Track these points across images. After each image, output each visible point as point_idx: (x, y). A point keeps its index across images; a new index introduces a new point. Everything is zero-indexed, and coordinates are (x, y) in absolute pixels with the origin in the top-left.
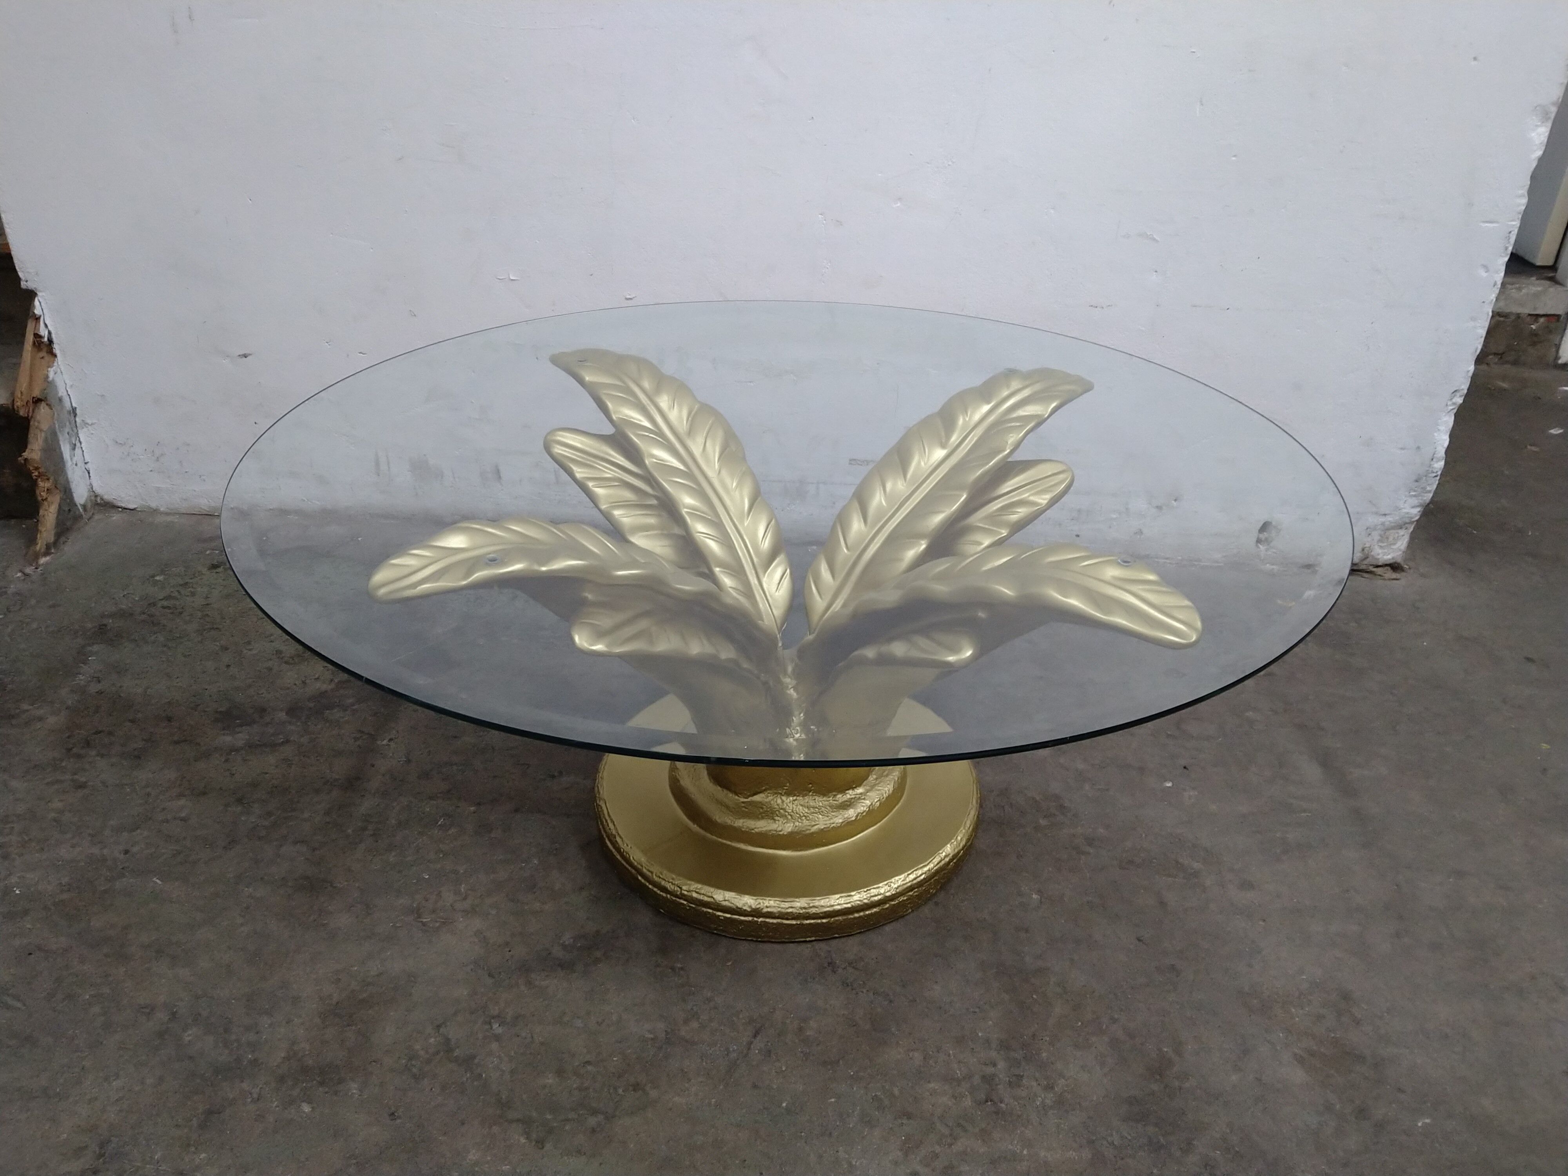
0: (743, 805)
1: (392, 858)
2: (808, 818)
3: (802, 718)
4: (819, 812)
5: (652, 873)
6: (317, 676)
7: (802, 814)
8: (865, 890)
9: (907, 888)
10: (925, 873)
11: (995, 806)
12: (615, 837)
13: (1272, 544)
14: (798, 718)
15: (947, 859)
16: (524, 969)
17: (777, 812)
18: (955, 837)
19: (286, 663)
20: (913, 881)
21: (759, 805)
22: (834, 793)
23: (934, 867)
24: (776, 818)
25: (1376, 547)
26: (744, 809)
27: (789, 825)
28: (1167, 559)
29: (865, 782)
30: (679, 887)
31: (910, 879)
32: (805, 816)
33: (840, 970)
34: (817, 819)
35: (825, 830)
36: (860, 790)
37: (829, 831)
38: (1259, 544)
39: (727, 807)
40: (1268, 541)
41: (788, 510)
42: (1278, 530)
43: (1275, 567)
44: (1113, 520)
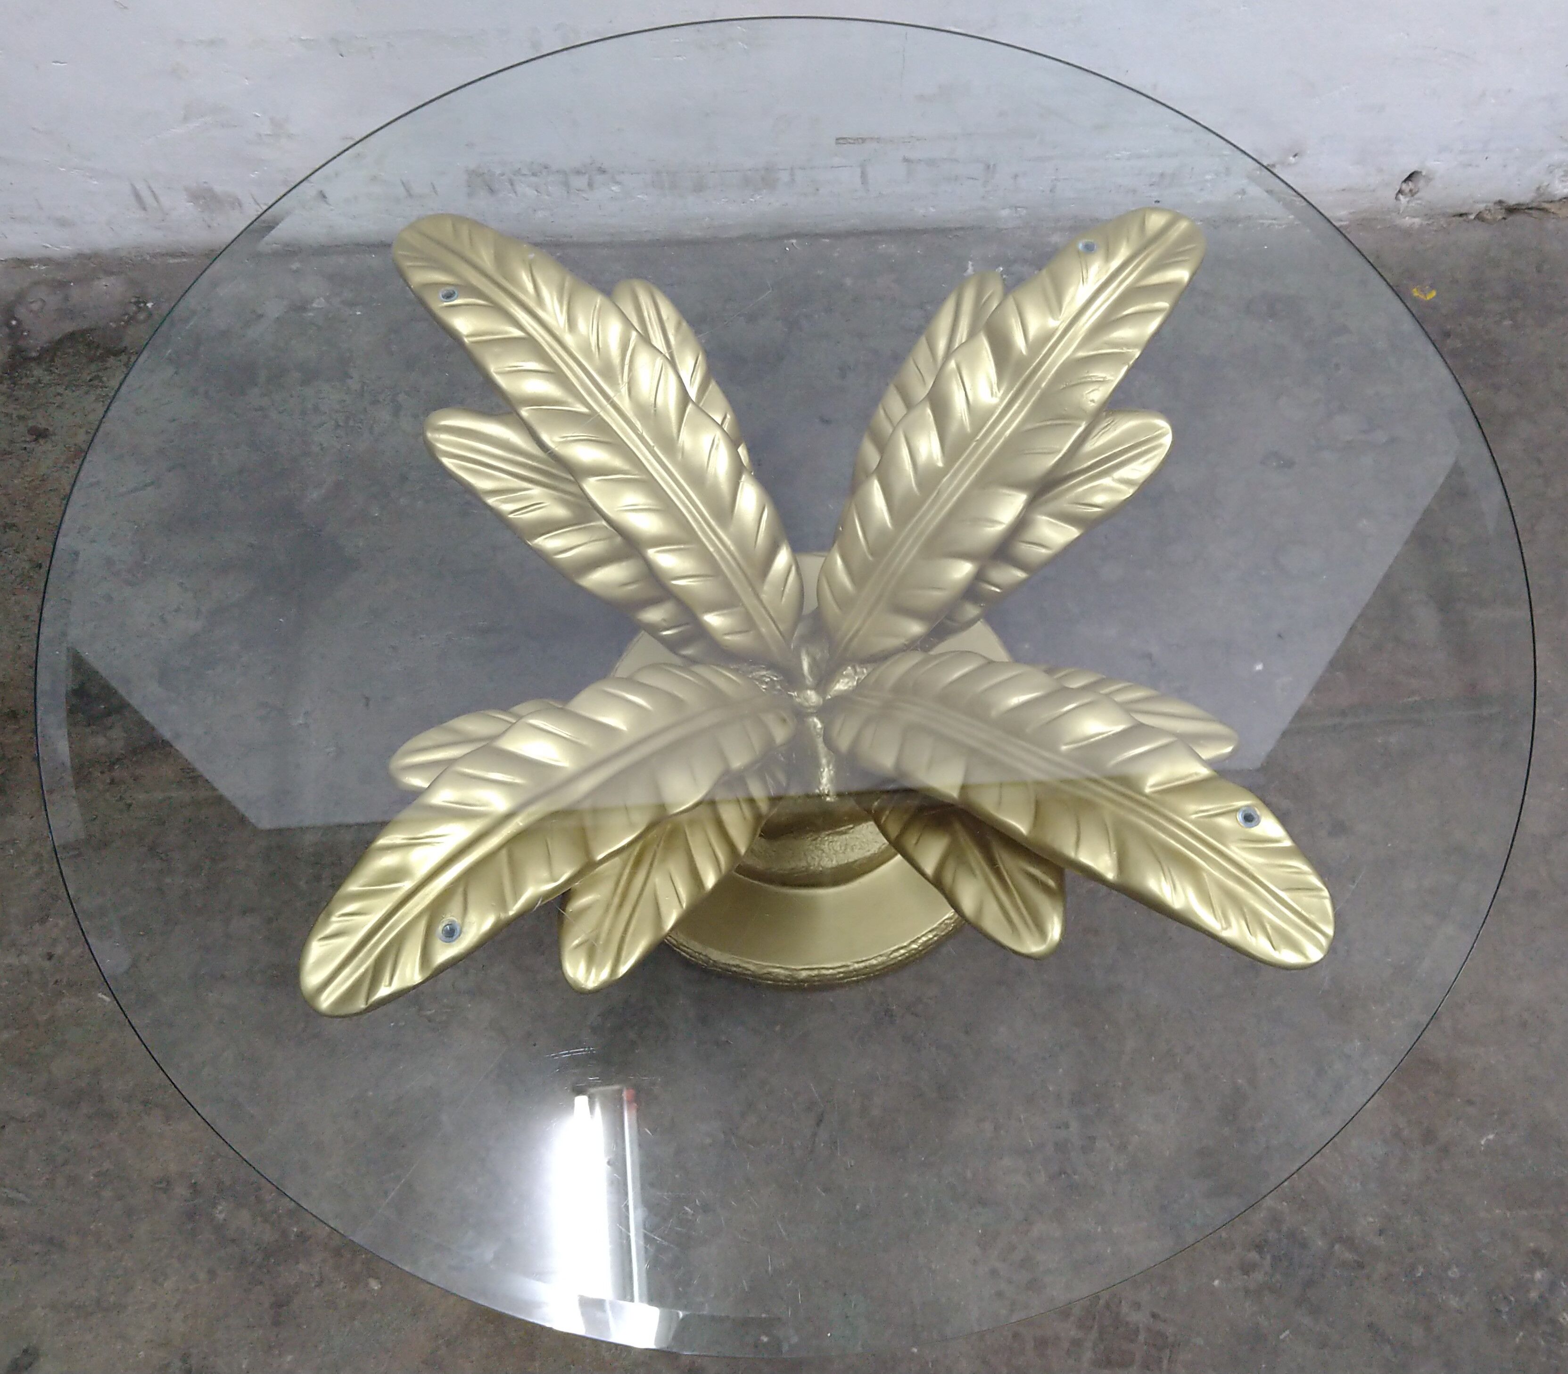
13: (1417, 195)
25: (1556, 183)
28: (1274, 219)
40: (1414, 191)
41: (752, 201)
42: (1429, 179)
43: (1417, 221)
44: (1207, 181)
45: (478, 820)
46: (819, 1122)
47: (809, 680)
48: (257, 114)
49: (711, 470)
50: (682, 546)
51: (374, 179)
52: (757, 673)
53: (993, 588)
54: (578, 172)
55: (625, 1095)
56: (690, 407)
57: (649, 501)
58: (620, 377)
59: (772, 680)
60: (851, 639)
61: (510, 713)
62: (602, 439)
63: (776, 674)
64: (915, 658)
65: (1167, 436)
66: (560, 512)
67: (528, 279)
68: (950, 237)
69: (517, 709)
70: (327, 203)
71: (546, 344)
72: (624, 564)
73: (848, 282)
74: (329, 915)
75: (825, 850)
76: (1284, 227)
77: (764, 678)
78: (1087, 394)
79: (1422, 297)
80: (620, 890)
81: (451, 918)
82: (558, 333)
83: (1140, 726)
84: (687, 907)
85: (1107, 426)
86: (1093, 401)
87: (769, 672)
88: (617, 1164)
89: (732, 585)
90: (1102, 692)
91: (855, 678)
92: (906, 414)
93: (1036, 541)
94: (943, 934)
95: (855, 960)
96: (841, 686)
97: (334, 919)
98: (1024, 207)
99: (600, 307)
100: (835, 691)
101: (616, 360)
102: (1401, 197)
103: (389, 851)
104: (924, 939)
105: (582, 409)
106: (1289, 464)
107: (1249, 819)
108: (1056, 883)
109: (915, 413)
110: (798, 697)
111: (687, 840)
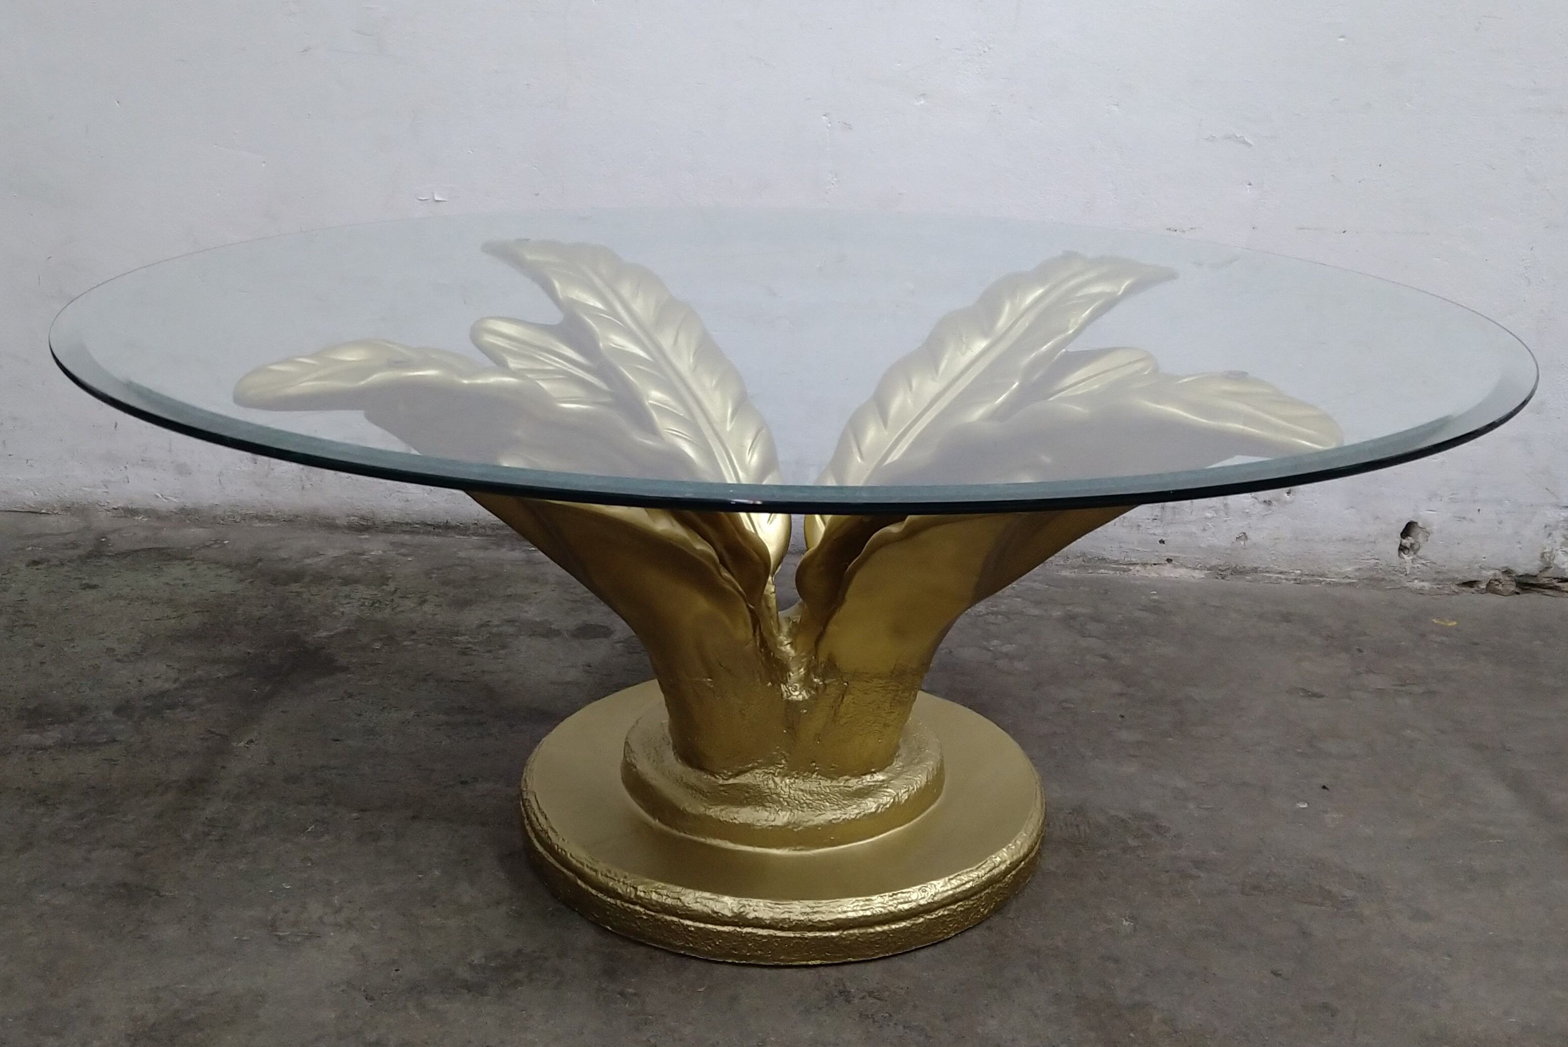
0: (722, 788)
1: (242, 865)
2: (811, 806)
3: (802, 673)
4: (826, 799)
5: (596, 871)
6: (157, 675)
7: (802, 801)
8: (891, 894)
9: (947, 898)
10: (973, 880)
11: (1066, 825)
12: (547, 833)
13: (1420, 553)
14: (797, 673)
15: (1003, 867)
16: (416, 989)
17: (768, 797)
18: (1013, 841)
19: (118, 660)
20: (955, 888)
21: (746, 787)
22: (846, 777)
23: (985, 874)
24: (767, 804)
25: (1560, 552)
26: (723, 793)
27: (784, 813)
28: (1281, 573)
29: (888, 768)
30: (633, 887)
31: (953, 886)
32: (806, 803)
33: (856, 1001)
34: (823, 808)
35: (834, 822)
36: (880, 777)
37: (838, 824)
38: (1402, 554)
39: (701, 792)
40: (1414, 548)
42: (1427, 533)
76: (1292, 582)
79: (1443, 623)
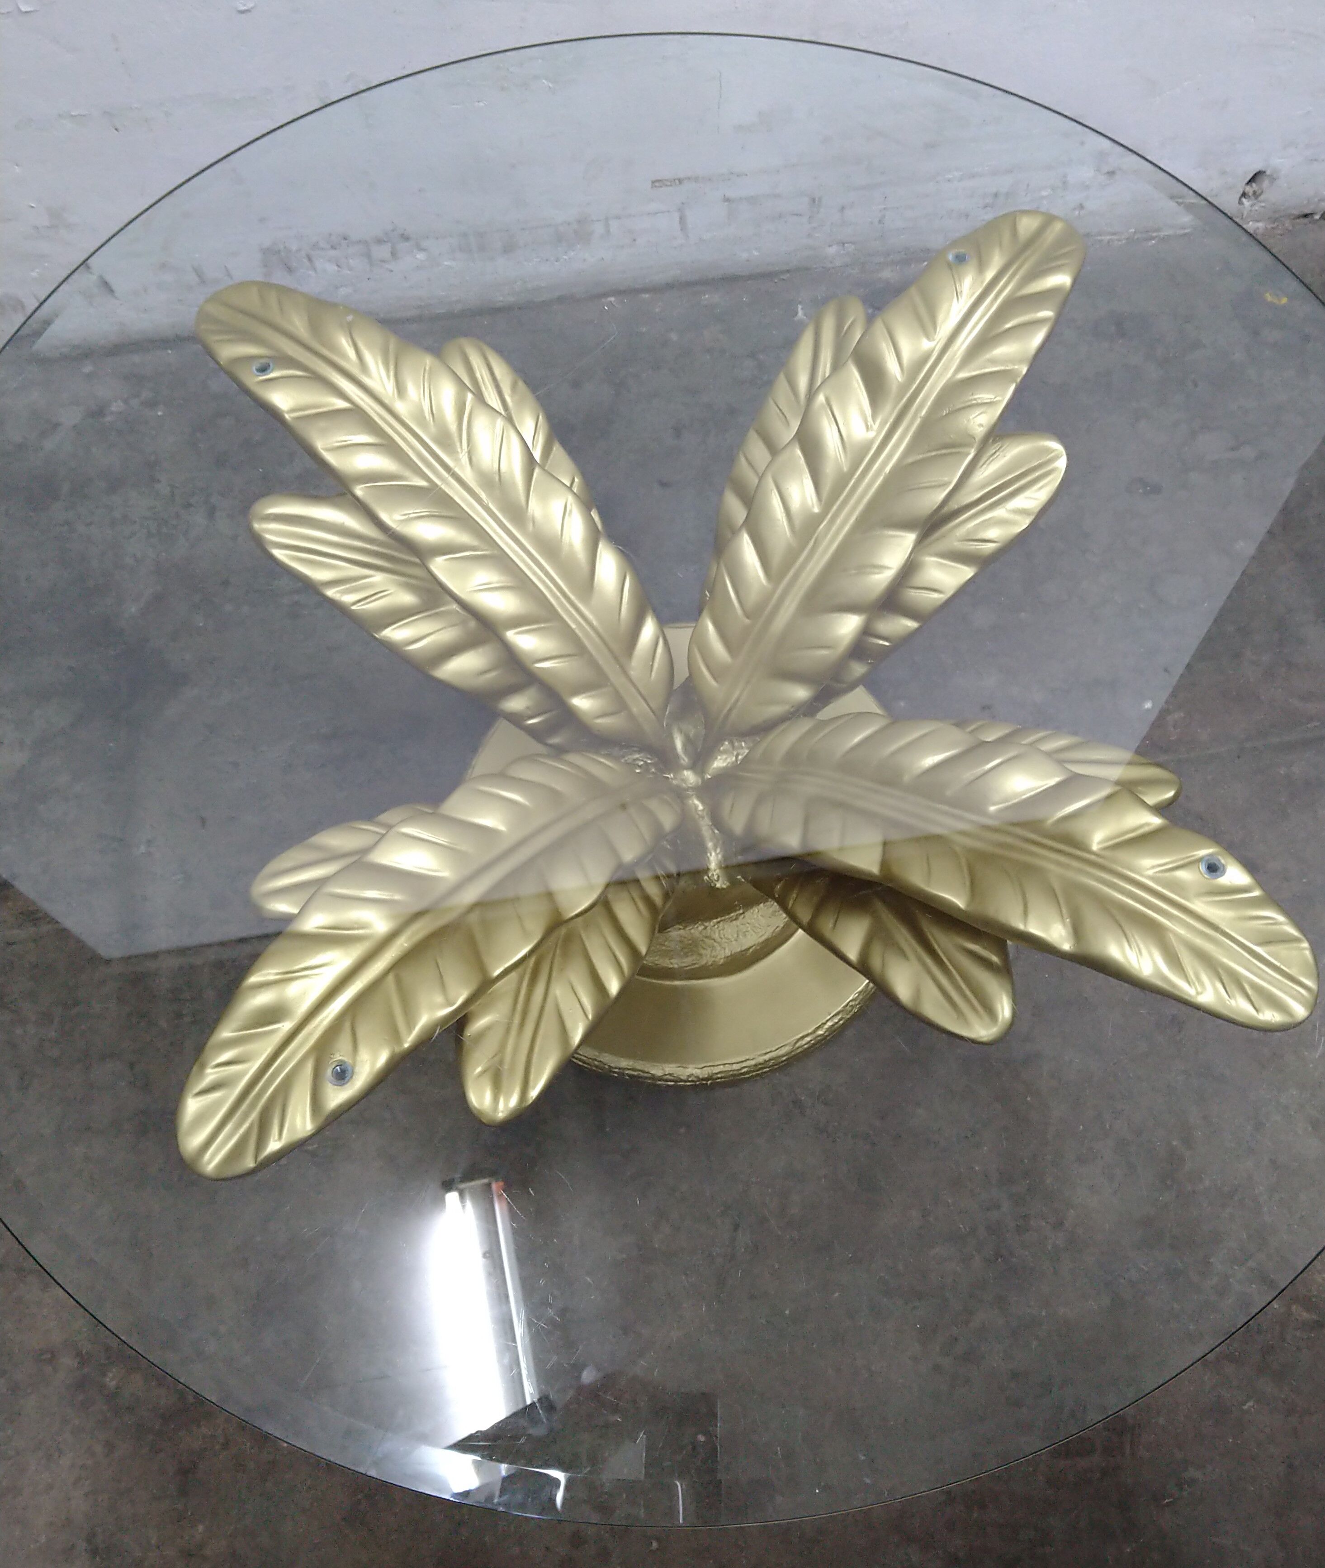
13: (1261, 197)
17: (702, 943)
24: (703, 951)
40: (1257, 193)
41: (565, 259)
42: (1273, 179)
43: (1260, 225)
44: (1043, 197)
45: (358, 945)
46: (736, 1227)
47: (685, 760)
48: (33, 205)
49: (566, 538)
50: (543, 625)
51: (163, 266)
52: (630, 757)
53: (881, 642)
54: (379, 241)
55: (494, 1186)
56: (537, 471)
57: (503, 578)
58: (458, 444)
59: (645, 762)
60: (730, 710)
61: (377, 823)
62: (445, 513)
63: (649, 756)
64: (805, 725)
65: (1062, 458)
66: (407, 598)
67: (349, 345)
68: (776, 281)
69: (384, 817)
70: (116, 298)
71: (376, 415)
72: (481, 650)
73: (674, 337)
74: (203, 1067)
75: (716, 939)
76: (1124, 242)
77: (637, 762)
78: (973, 418)
79: (1276, 301)
80: (520, 1007)
81: (340, 1058)
82: (386, 401)
83: (1076, 777)
84: (593, 1018)
85: (995, 453)
86: (981, 425)
87: (642, 755)
88: (492, 1254)
89: (598, 664)
90: (1024, 742)
91: (733, 753)
92: (771, 462)
93: (926, 585)
94: (849, 1016)
95: (759, 1053)
96: (720, 763)
97: (209, 1071)
98: (851, 243)
99: (430, 368)
100: (714, 769)
101: (453, 427)
102: (1244, 200)
103: (263, 990)
104: (830, 1024)
105: (423, 483)
106: (1156, 489)
107: (1213, 868)
108: (999, 958)
109: (783, 457)
110: (675, 778)
111: (584, 945)
